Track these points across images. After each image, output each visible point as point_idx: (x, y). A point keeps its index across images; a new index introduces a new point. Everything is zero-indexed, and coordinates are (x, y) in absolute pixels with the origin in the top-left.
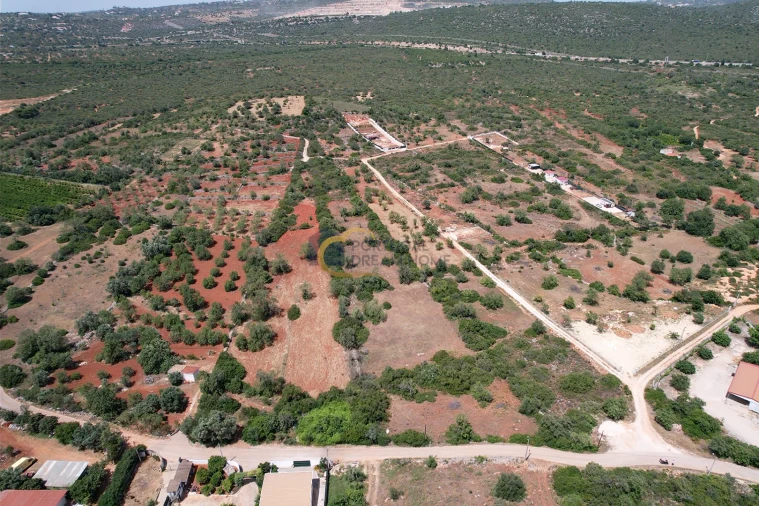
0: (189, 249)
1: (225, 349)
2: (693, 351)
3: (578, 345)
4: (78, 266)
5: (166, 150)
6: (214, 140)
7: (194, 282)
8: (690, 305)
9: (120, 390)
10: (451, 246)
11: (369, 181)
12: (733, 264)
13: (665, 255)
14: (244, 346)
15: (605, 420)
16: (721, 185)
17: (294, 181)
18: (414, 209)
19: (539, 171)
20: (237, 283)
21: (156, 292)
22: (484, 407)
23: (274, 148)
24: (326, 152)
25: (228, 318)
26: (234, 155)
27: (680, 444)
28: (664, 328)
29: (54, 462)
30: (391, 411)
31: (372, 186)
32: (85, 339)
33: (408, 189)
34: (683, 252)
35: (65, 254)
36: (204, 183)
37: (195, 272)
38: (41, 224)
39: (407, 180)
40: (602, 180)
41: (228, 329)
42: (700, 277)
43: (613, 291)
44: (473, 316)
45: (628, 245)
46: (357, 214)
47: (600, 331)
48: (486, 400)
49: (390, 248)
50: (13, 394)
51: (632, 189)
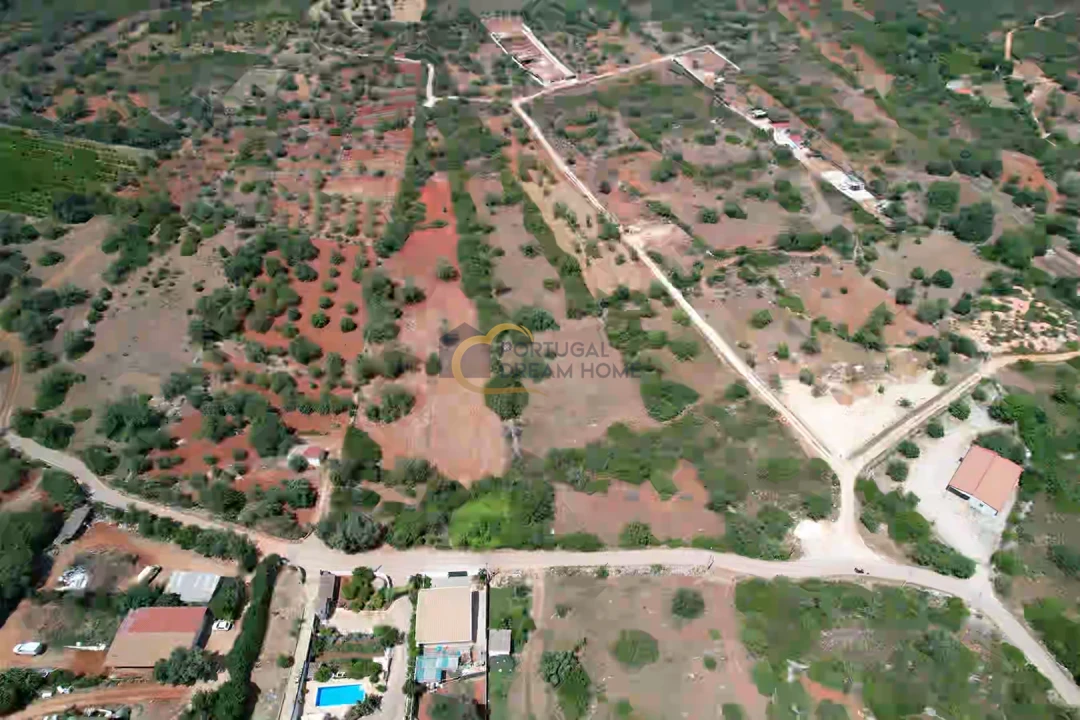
0: (284, 263)
1: (352, 420)
2: (922, 425)
3: (786, 416)
4: (141, 293)
5: (228, 88)
6: (296, 70)
7: (298, 316)
8: (934, 355)
9: (232, 478)
10: (635, 257)
11: (525, 141)
12: (1002, 291)
13: (917, 275)
14: (375, 414)
15: (803, 518)
16: (1021, 151)
17: (417, 144)
18: (588, 193)
19: (764, 125)
20: (356, 319)
21: (250, 335)
22: (666, 499)
23: (385, 81)
24: (461, 87)
25: (351, 374)
26: (328, 96)
27: (883, 549)
28: (897, 390)
29: (183, 573)
30: (557, 504)
31: (527, 150)
32: (176, 407)
33: (579, 157)
34: (941, 272)
35: (121, 272)
36: (291, 144)
37: (299, 301)
38: (74, 222)
39: (575, 139)
40: (852, 138)
41: (351, 390)
42: (957, 310)
43: (842, 332)
44: (660, 372)
45: (871, 257)
46: (509, 202)
47: (817, 393)
48: (667, 491)
49: (554, 261)
50: (111, 483)
51: (893, 159)
